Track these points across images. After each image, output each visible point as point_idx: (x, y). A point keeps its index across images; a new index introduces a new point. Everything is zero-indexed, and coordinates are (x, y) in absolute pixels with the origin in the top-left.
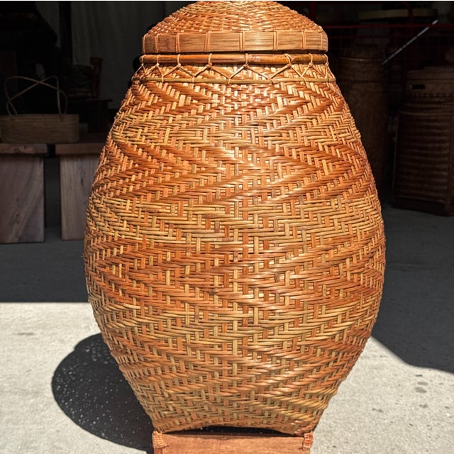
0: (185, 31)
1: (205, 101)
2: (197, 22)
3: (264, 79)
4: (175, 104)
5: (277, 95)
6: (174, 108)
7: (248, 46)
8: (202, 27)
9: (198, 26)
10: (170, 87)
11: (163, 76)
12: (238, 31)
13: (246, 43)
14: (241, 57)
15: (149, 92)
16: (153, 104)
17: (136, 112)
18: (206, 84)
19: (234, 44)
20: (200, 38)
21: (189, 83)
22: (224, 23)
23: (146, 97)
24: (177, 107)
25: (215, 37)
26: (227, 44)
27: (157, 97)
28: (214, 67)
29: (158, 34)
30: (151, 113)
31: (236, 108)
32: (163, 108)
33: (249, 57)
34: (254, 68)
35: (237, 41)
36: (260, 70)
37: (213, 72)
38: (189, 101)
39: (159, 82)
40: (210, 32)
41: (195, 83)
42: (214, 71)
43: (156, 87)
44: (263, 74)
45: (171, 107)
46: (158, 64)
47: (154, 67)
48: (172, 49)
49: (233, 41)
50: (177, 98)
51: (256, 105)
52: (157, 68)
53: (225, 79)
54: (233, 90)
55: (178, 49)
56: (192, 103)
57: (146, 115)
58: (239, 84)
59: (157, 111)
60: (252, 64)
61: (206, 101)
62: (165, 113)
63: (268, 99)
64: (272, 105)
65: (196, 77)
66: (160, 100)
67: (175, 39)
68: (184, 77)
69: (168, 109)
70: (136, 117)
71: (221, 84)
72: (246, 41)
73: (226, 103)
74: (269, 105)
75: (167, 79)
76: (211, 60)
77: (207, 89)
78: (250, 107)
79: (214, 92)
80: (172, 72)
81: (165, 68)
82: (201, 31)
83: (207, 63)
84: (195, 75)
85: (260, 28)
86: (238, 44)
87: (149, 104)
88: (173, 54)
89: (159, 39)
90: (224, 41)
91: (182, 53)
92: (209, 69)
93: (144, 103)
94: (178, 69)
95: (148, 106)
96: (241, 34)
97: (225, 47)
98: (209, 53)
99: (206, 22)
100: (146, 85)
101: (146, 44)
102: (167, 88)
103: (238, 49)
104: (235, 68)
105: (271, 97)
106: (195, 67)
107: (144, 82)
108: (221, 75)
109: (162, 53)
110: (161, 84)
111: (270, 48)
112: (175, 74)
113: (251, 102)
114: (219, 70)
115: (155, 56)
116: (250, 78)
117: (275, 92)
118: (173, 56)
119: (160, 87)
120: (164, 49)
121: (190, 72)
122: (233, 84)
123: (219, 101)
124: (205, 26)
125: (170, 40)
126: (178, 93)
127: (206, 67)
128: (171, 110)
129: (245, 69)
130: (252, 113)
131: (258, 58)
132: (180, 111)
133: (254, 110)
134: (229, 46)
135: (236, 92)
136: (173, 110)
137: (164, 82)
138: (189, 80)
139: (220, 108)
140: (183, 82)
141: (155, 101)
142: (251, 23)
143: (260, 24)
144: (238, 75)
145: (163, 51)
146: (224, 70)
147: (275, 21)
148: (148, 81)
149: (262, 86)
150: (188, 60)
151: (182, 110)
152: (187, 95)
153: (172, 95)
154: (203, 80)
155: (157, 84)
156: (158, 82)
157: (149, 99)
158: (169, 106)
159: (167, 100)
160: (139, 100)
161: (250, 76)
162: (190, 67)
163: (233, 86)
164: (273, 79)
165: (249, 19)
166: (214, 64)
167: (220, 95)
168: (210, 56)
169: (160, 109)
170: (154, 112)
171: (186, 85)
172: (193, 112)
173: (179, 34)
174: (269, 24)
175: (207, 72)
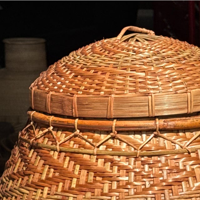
0: (84, 93)
1: (110, 178)
2: (97, 81)
3: (178, 147)
4: (75, 180)
5: (195, 167)
6: (74, 186)
7: (159, 111)
8: (103, 88)
9: (98, 87)
10: (68, 158)
11: (58, 144)
12: (146, 94)
13: (157, 108)
14: (150, 123)
15: (42, 162)
16: (48, 179)
17: (27, 185)
18: (111, 157)
19: (142, 109)
20: (101, 102)
21: (90, 155)
22: (129, 83)
23: (39, 169)
24: (78, 185)
25: (120, 102)
26: (133, 109)
27: (52, 170)
28: (119, 136)
29: (51, 93)
30: (46, 189)
31: (148, 186)
32: (61, 184)
33: (160, 123)
34: (165, 135)
35: (146, 106)
36: (173, 137)
37: (118, 141)
38: (91, 178)
39: (55, 150)
40: (113, 96)
41: (97, 155)
42: (120, 140)
43: (50, 157)
44: (176, 141)
45: (71, 183)
46: (51, 128)
47: (47, 130)
48: (68, 112)
49: (140, 106)
50: (76, 173)
51: (170, 181)
52: (49, 132)
53: (133, 149)
54: (143, 163)
55: (76, 113)
56: (95, 181)
57: (40, 191)
58: (150, 156)
59: (54, 188)
60: (164, 130)
61: (112, 179)
62: (63, 191)
63: (184, 173)
64: (190, 179)
65: (98, 147)
66: (57, 174)
67: (72, 101)
68: (84, 147)
69: (67, 186)
70: (28, 192)
71: (128, 156)
72: (156, 105)
73: (135, 181)
74: (186, 179)
75: (63, 148)
76: (116, 127)
77: (113, 163)
78: (164, 184)
79: (120, 168)
80: (70, 139)
81: (60, 132)
82: (102, 93)
83: (111, 131)
84: (97, 145)
85: (171, 90)
86: (146, 108)
87: (44, 177)
88: (69, 117)
89: (52, 99)
90: (131, 106)
91: (80, 118)
92: (113, 138)
93: (37, 175)
94: (75, 136)
95: (42, 181)
96: (150, 97)
97: (132, 112)
98: (112, 119)
99: (108, 82)
100: (38, 153)
101: (35, 100)
102: (64, 159)
103: (147, 114)
104: (144, 136)
105: (188, 169)
106: (96, 135)
107: (35, 147)
108: (129, 145)
109: (56, 115)
110: (56, 153)
111: (185, 111)
112: (72, 142)
113: (165, 177)
114: (125, 139)
115: (47, 117)
116: (162, 148)
117: (191, 163)
118: (70, 121)
119: (56, 157)
120: (59, 111)
121: (91, 140)
122: (143, 156)
123: (127, 178)
124: (107, 88)
125: (66, 103)
126: (78, 167)
127: (109, 136)
128: (70, 188)
129: (156, 136)
130: (166, 192)
131: (171, 123)
132: (81, 189)
133: (170, 187)
134: (136, 112)
135: (146, 167)
136: (73, 189)
137: (61, 152)
138: (90, 151)
139: (129, 187)
140: (83, 154)
141: (51, 175)
142: (160, 83)
143: (171, 85)
144: (147, 145)
145: (56, 112)
146: (130, 139)
147: (188, 78)
148: (40, 148)
149: (176, 157)
150: (88, 126)
151: (84, 189)
152: (89, 171)
153: (70, 169)
154: (107, 152)
155: (52, 153)
156: (52, 150)
157: (43, 170)
158: (68, 182)
159: (64, 175)
160: (30, 170)
161: (161, 145)
162: (91, 134)
163: (143, 159)
164: (189, 147)
165: (158, 78)
166: (119, 132)
167: (128, 171)
168: (115, 123)
169: (57, 186)
170: (50, 188)
171: (86, 157)
172: (97, 191)
173: (76, 96)
174: (182, 83)
175: (111, 142)
